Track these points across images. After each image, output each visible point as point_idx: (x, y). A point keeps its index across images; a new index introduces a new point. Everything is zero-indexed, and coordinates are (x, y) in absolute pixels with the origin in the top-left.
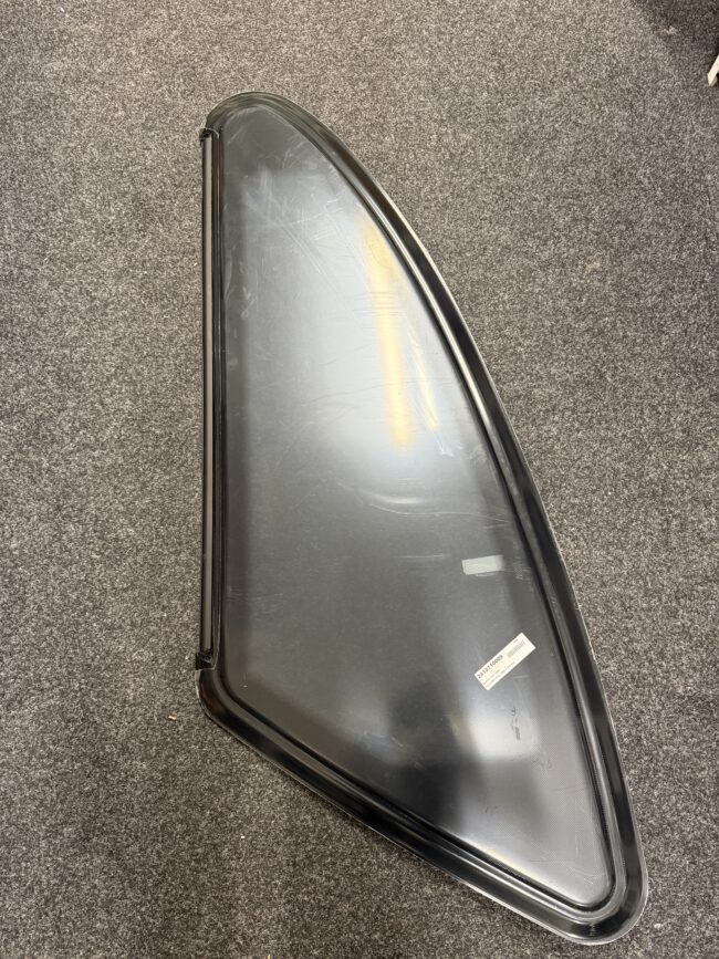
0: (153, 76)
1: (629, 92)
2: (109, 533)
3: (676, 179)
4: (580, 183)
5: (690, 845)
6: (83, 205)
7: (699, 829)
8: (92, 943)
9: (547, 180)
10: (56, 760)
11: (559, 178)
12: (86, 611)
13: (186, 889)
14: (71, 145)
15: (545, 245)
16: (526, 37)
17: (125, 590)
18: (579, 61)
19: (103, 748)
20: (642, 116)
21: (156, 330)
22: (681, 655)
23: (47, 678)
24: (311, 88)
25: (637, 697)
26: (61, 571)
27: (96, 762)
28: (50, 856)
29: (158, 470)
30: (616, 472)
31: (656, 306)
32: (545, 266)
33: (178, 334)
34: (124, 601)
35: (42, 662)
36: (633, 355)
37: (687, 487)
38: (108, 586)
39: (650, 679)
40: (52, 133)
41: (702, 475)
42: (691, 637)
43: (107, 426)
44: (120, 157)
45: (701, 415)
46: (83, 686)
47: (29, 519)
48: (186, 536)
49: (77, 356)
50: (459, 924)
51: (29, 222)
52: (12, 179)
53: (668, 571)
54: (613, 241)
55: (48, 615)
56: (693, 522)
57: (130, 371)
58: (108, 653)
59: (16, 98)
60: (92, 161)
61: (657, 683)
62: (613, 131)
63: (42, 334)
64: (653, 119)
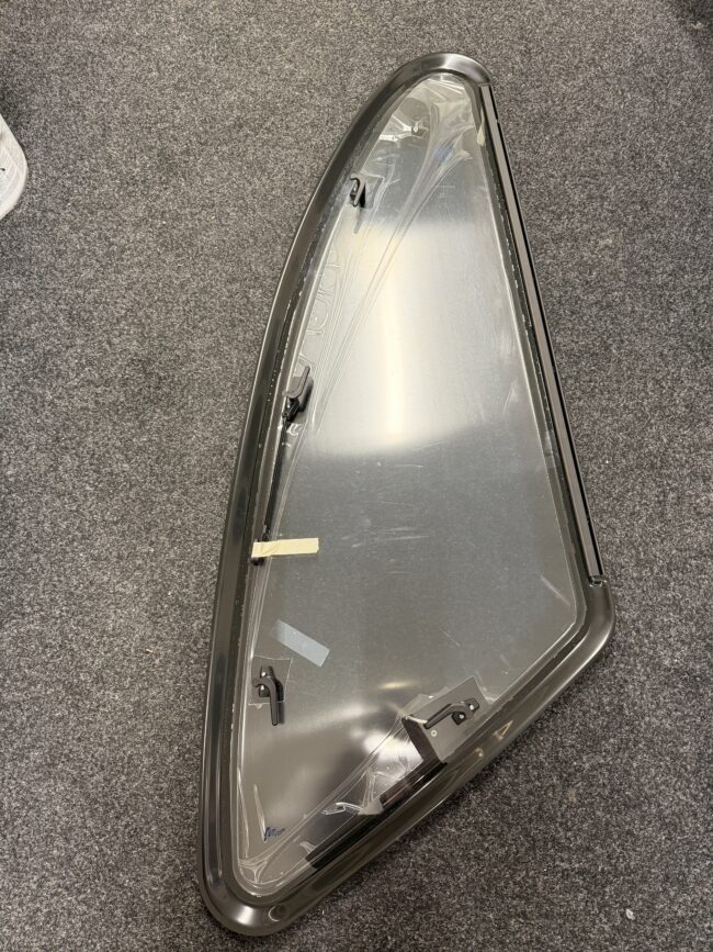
0: (189, 41)
1: (652, 80)
2: (104, 467)
3: (694, 165)
4: (598, 163)
5: (667, 821)
6: (111, 157)
7: (678, 804)
8: (47, 870)
9: (565, 159)
10: (30, 684)
11: (578, 157)
12: (74, 540)
13: (147, 823)
14: (104, 100)
15: (559, 219)
16: (555, 24)
17: (116, 523)
18: (605, 49)
19: (78, 676)
20: (663, 103)
21: (170, 276)
22: (670, 627)
23: (29, 604)
24: (340, 60)
25: (622, 666)
26: (54, 501)
27: (69, 688)
28: (15, 779)
29: (158, 411)
30: (615, 442)
31: (666, 284)
32: (557, 239)
33: (190, 282)
34: (112, 533)
35: (26, 587)
36: (640, 330)
37: (687, 462)
38: (98, 517)
39: (637, 649)
40: (87, 88)
41: (703, 451)
42: (681, 610)
43: (112, 365)
44: (149, 113)
45: (705, 392)
46: (65, 614)
47: (27, 448)
48: (180, 475)
49: (89, 297)
50: (422, 881)
51: (57, 169)
52: (44, 129)
53: (662, 542)
54: (628, 219)
55: (37, 542)
56: (690, 496)
57: (141, 313)
58: (91, 583)
59: (56, 54)
60: (122, 116)
61: (643, 653)
62: (634, 116)
63: (59, 275)
64: (675, 107)
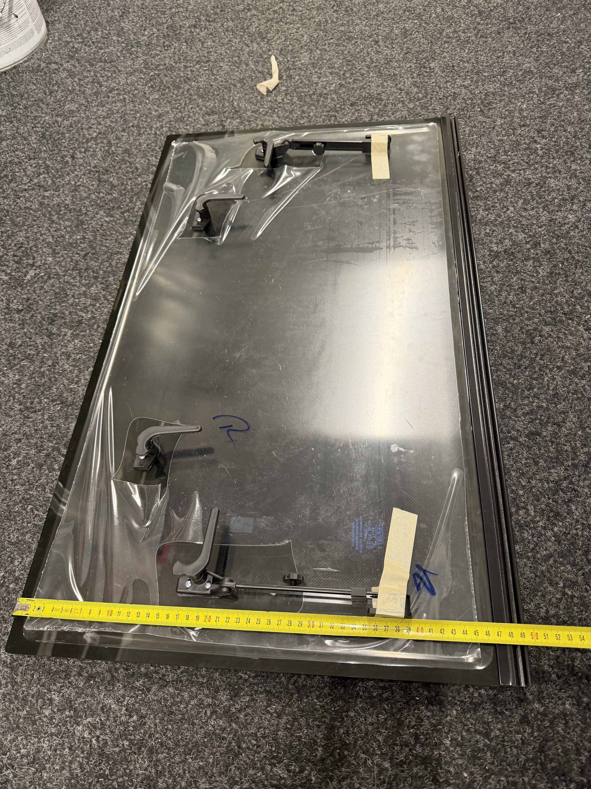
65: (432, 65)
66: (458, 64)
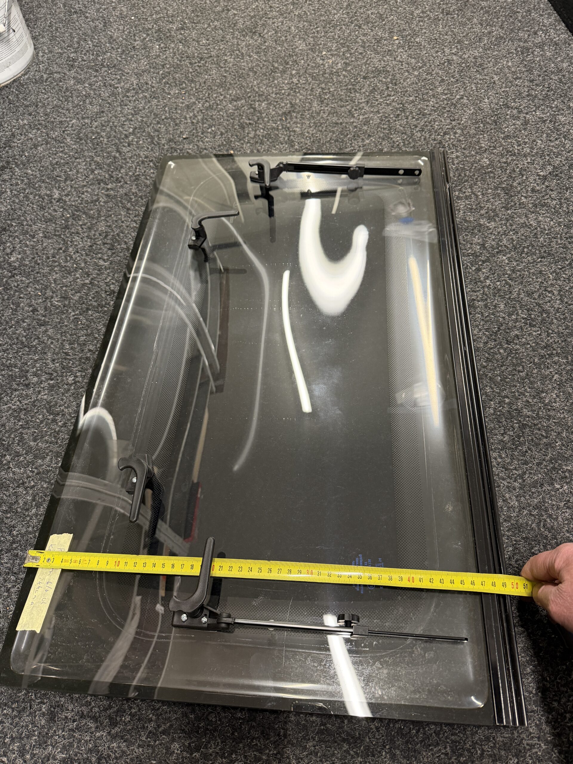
65: (417, 40)
66: (439, 37)
